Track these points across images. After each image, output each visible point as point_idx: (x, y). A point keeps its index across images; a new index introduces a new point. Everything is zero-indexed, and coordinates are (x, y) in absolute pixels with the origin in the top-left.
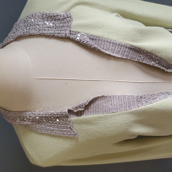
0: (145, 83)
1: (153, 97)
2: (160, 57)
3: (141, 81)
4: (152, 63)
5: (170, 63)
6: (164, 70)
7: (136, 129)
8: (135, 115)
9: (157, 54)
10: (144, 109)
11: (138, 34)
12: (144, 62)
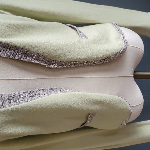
0: (22, 80)
1: (30, 94)
2: (37, 53)
3: (16, 78)
4: (28, 59)
5: (51, 59)
6: (45, 66)
7: (9, 130)
8: (6, 115)
9: (33, 50)
10: (16, 108)
11: (7, 29)
12: (17, 58)
